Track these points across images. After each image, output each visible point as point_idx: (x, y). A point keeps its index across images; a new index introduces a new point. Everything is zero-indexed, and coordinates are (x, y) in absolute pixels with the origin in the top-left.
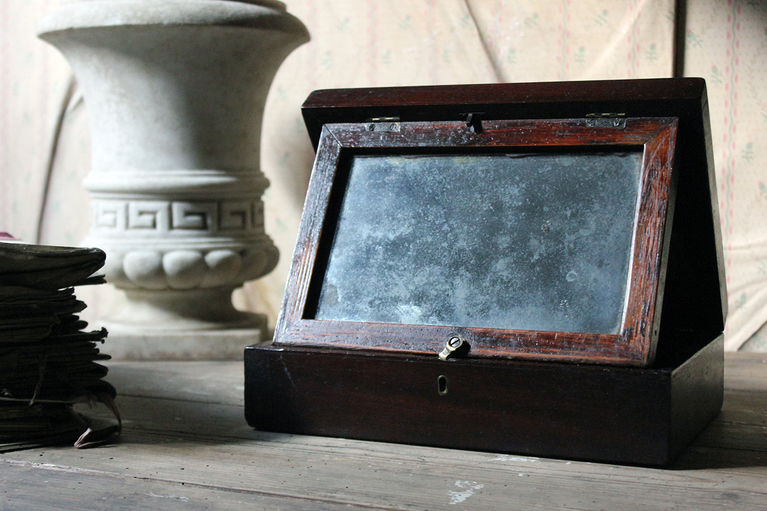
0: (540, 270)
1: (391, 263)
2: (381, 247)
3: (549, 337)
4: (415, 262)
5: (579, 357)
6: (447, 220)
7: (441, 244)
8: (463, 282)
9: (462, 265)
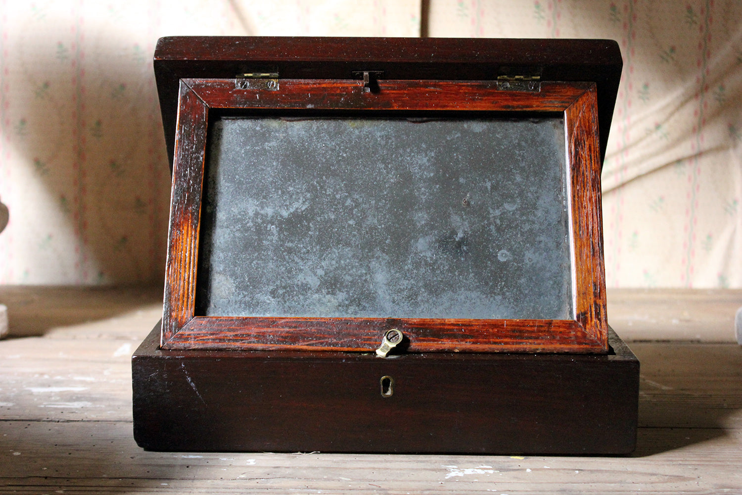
0: (467, 250)
1: (290, 245)
2: (273, 226)
3: (496, 325)
4: (319, 242)
5: (533, 347)
6: (350, 194)
7: (347, 222)
8: (381, 265)
9: (376, 245)
